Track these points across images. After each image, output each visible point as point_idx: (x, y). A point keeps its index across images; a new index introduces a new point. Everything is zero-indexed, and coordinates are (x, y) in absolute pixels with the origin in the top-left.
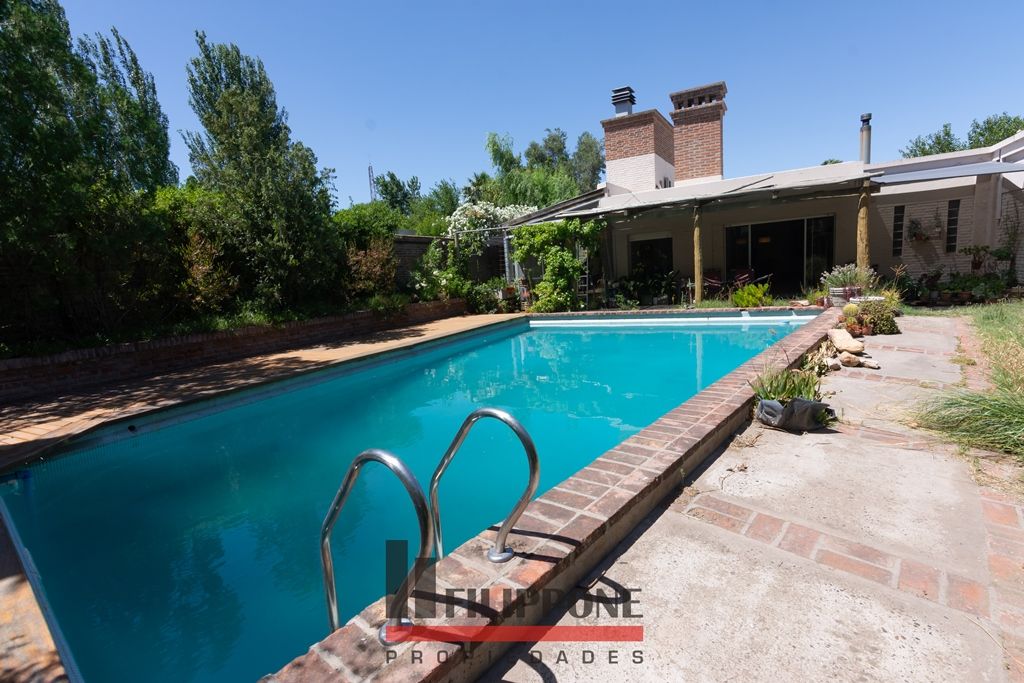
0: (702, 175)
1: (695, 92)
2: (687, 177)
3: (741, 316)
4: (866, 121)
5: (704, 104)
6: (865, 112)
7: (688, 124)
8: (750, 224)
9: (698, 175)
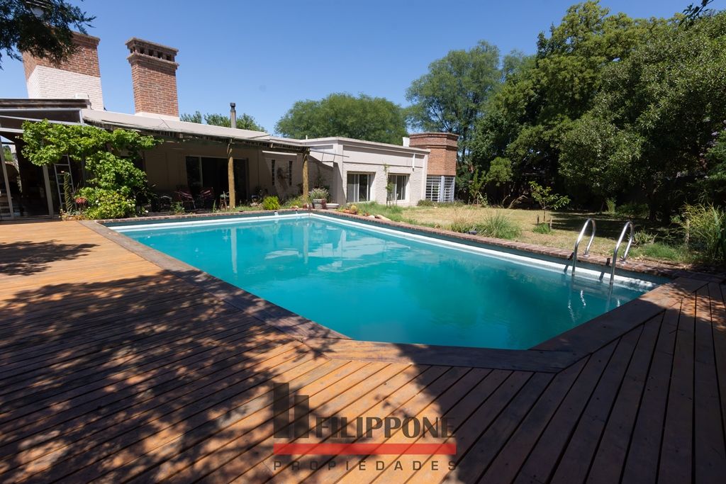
0: (165, 113)
1: (156, 47)
2: (152, 111)
3: (274, 215)
4: (233, 106)
5: (161, 59)
6: (233, 102)
7: (150, 69)
8: (201, 156)
9: (161, 113)
